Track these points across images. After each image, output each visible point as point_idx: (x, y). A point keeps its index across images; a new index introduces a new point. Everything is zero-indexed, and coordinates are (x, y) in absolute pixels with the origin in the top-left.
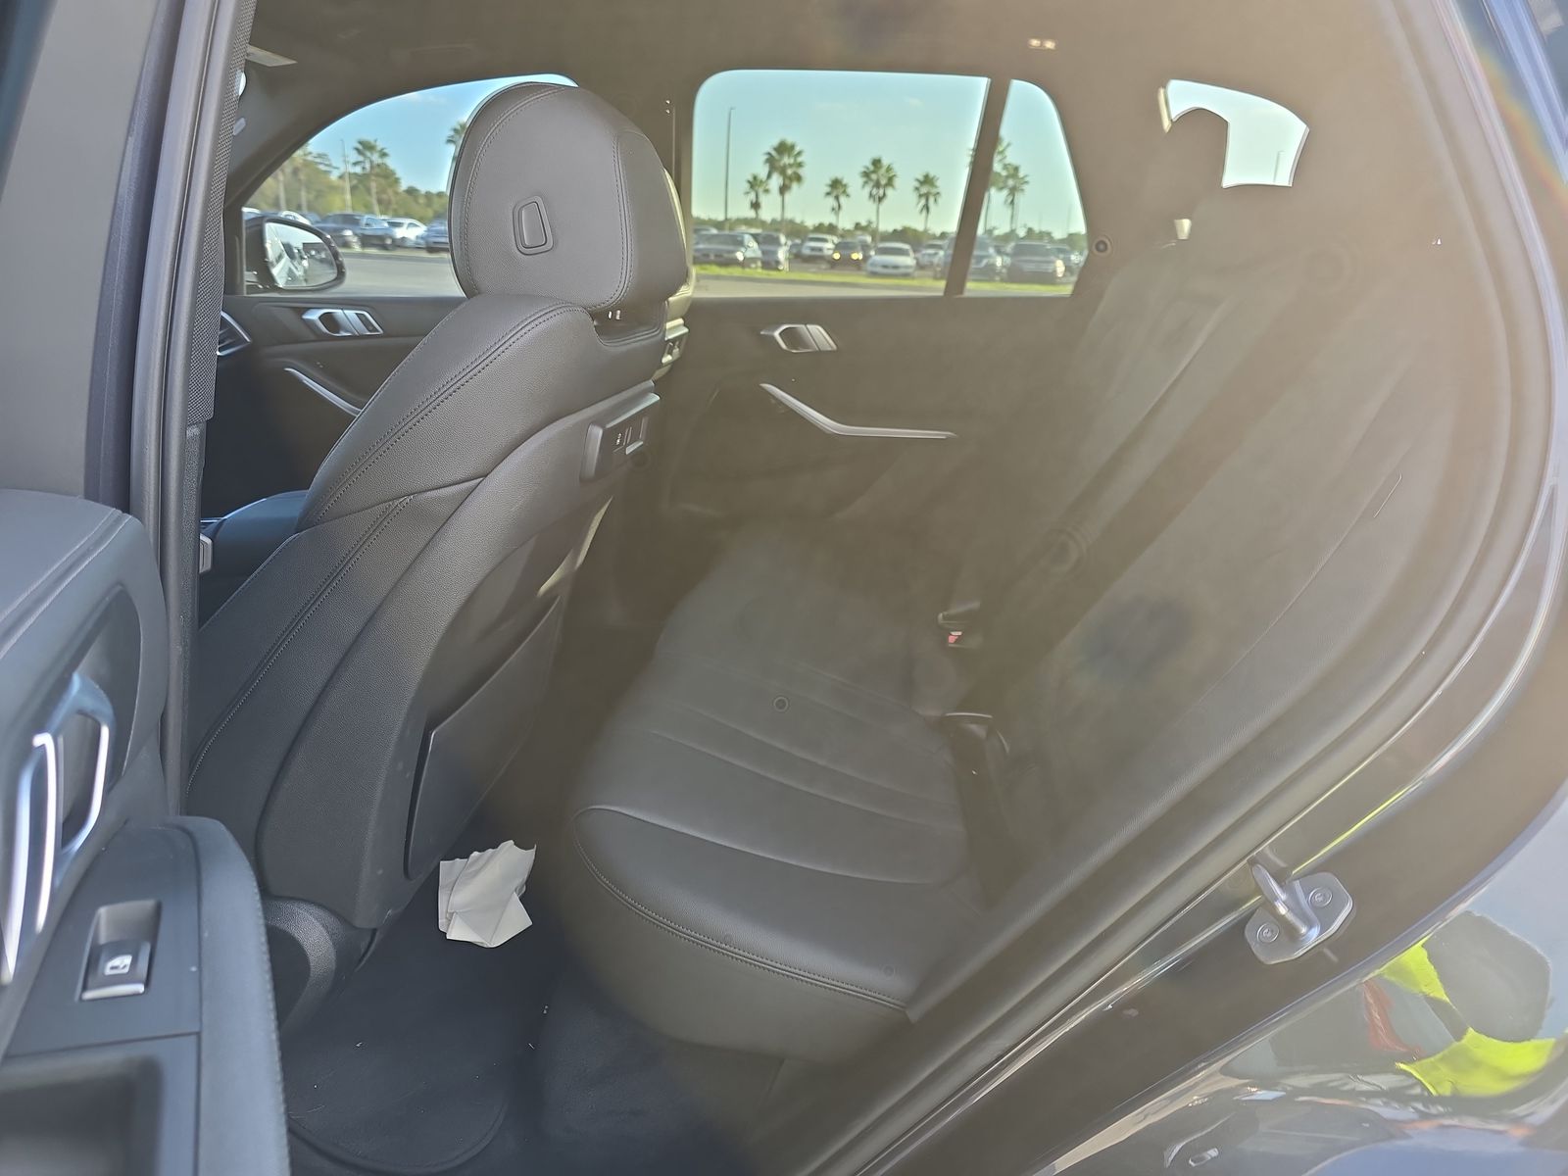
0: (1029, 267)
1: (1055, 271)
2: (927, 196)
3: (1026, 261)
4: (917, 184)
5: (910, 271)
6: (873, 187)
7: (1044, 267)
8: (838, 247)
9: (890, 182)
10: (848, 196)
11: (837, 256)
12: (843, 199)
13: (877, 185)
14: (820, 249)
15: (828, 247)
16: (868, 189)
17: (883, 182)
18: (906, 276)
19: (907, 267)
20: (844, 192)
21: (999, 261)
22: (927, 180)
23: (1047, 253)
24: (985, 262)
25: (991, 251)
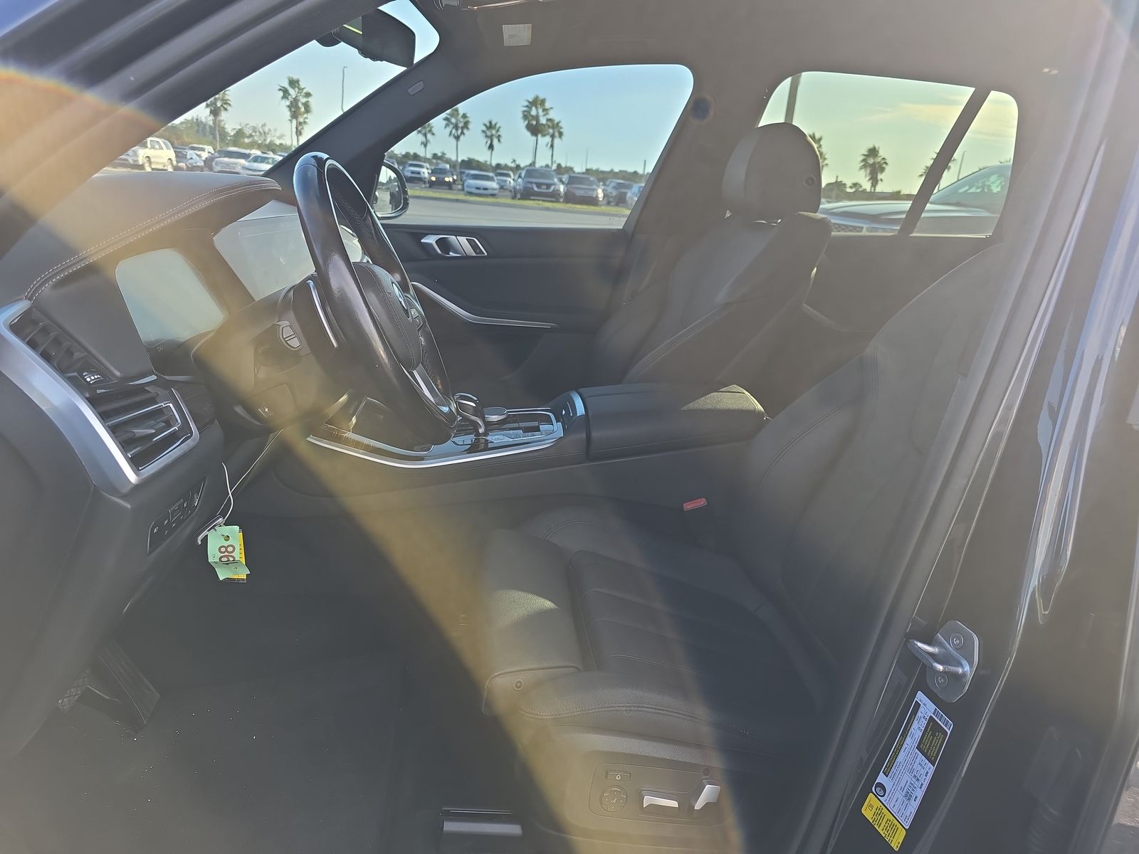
0: (579, 193)
1: (597, 196)
2: (491, 137)
3: (577, 188)
4: (484, 128)
5: (496, 192)
6: (453, 128)
7: (590, 194)
8: (433, 172)
9: (466, 125)
10: (433, 134)
11: (433, 179)
12: (429, 136)
13: (456, 127)
14: (419, 173)
15: (425, 172)
16: (448, 130)
17: (461, 125)
18: (493, 195)
19: (493, 189)
20: (430, 131)
21: (562, 188)
22: (490, 126)
23: (591, 183)
24: (552, 188)
25: (556, 180)
